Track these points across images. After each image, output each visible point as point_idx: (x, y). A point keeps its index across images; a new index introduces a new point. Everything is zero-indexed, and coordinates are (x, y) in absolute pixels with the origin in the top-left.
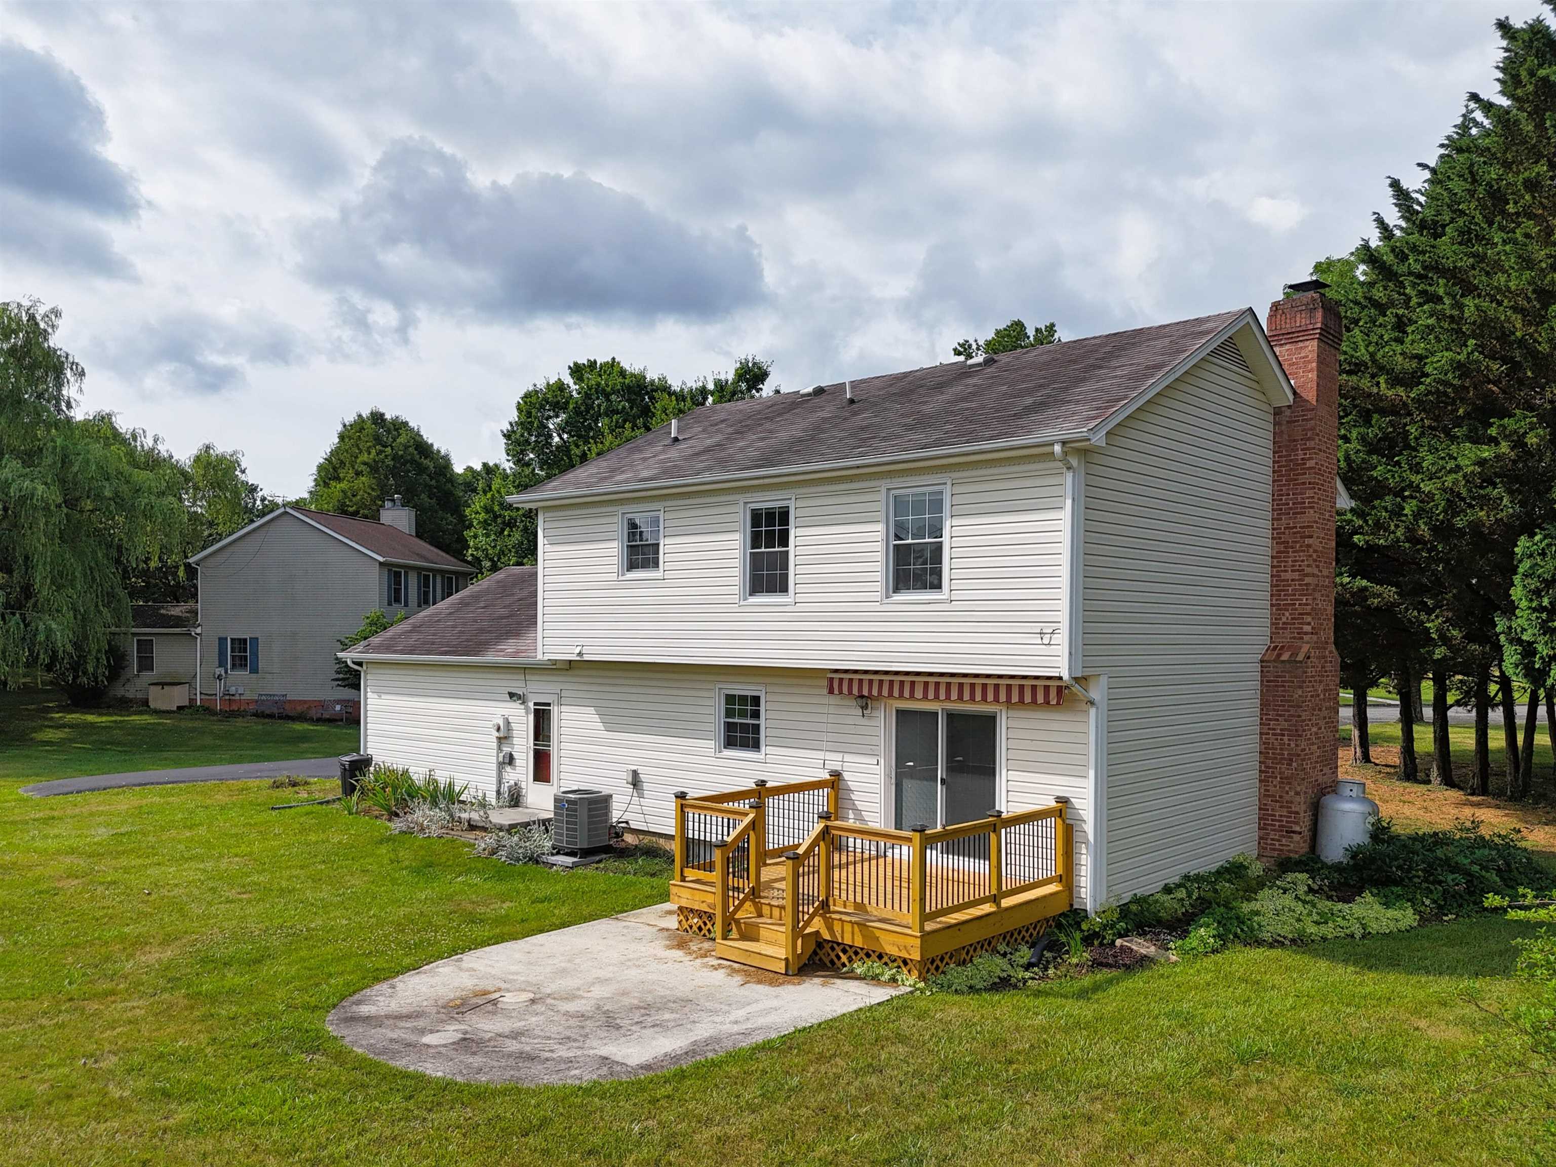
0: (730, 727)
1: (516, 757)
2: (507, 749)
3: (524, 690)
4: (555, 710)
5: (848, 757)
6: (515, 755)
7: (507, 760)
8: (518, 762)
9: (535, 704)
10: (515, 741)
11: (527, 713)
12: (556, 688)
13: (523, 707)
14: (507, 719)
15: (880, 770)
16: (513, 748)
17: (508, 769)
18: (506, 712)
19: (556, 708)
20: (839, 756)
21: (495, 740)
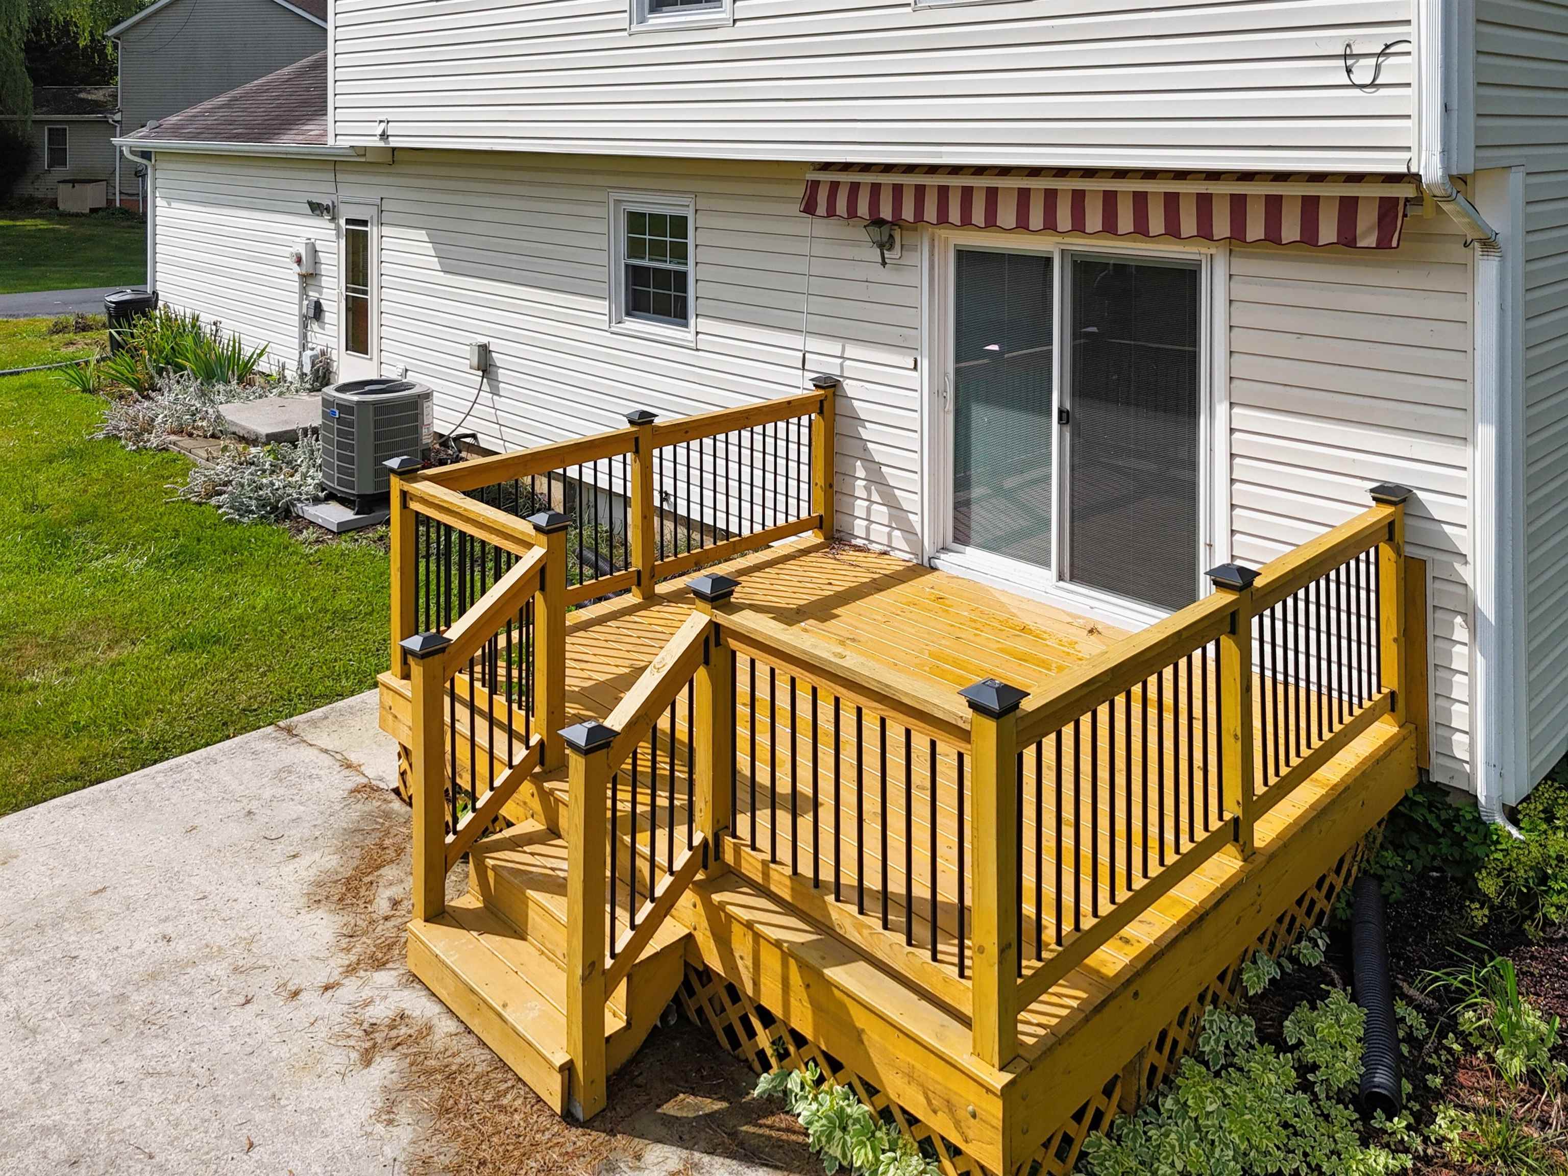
0: (636, 275)
1: (325, 308)
2: (313, 295)
3: (334, 197)
4: (373, 231)
5: (852, 351)
6: (325, 305)
7: (311, 314)
8: (328, 317)
9: (348, 221)
10: (325, 281)
11: (338, 236)
12: (373, 195)
13: (332, 226)
14: (313, 245)
15: (921, 379)
16: (321, 293)
17: (315, 326)
18: (312, 233)
19: (375, 229)
20: (835, 348)
21: (296, 278)
